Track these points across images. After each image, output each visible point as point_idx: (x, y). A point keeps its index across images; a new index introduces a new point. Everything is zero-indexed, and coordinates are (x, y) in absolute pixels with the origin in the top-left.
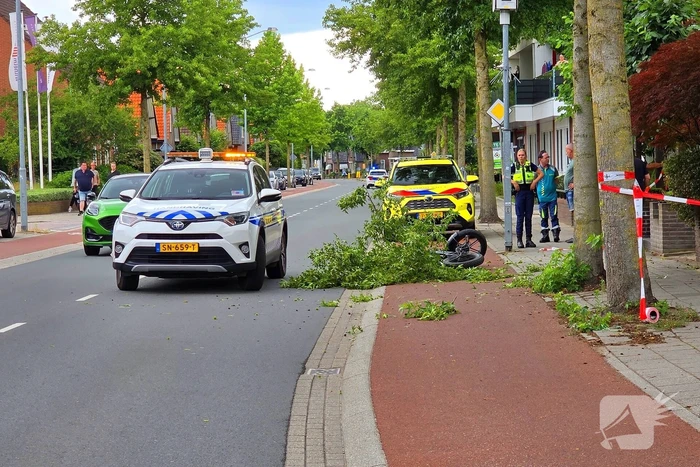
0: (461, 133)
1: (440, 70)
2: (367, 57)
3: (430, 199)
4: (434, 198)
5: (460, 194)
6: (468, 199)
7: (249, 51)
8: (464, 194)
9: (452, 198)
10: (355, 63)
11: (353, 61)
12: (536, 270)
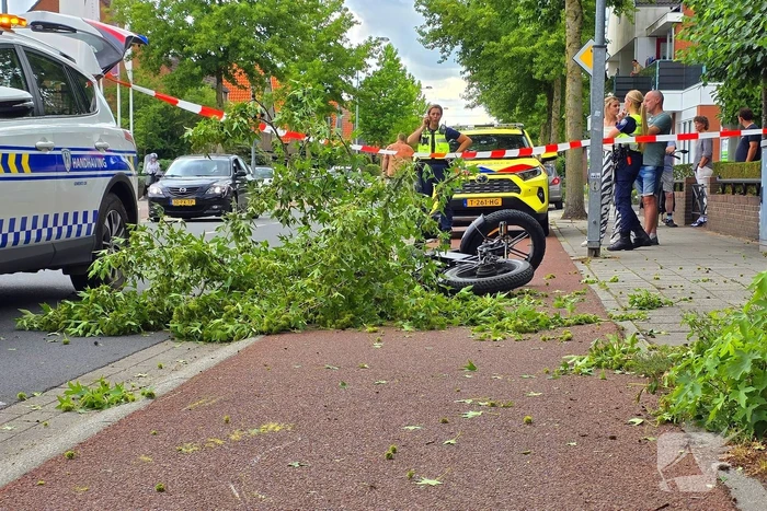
0: (553, 131)
1: (534, 60)
2: (458, 48)
3: (484, 178)
4: (490, 177)
5: (529, 172)
6: (541, 179)
7: (351, 50)
8: (534, 173)
9: (515, 179)
10: (445, 54)
11: (444, 50)
12: (651, 305)
